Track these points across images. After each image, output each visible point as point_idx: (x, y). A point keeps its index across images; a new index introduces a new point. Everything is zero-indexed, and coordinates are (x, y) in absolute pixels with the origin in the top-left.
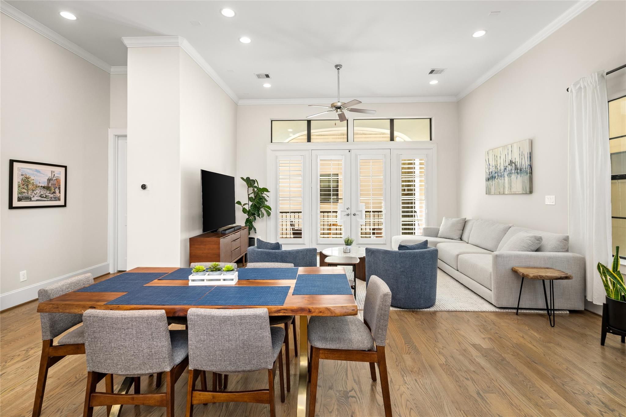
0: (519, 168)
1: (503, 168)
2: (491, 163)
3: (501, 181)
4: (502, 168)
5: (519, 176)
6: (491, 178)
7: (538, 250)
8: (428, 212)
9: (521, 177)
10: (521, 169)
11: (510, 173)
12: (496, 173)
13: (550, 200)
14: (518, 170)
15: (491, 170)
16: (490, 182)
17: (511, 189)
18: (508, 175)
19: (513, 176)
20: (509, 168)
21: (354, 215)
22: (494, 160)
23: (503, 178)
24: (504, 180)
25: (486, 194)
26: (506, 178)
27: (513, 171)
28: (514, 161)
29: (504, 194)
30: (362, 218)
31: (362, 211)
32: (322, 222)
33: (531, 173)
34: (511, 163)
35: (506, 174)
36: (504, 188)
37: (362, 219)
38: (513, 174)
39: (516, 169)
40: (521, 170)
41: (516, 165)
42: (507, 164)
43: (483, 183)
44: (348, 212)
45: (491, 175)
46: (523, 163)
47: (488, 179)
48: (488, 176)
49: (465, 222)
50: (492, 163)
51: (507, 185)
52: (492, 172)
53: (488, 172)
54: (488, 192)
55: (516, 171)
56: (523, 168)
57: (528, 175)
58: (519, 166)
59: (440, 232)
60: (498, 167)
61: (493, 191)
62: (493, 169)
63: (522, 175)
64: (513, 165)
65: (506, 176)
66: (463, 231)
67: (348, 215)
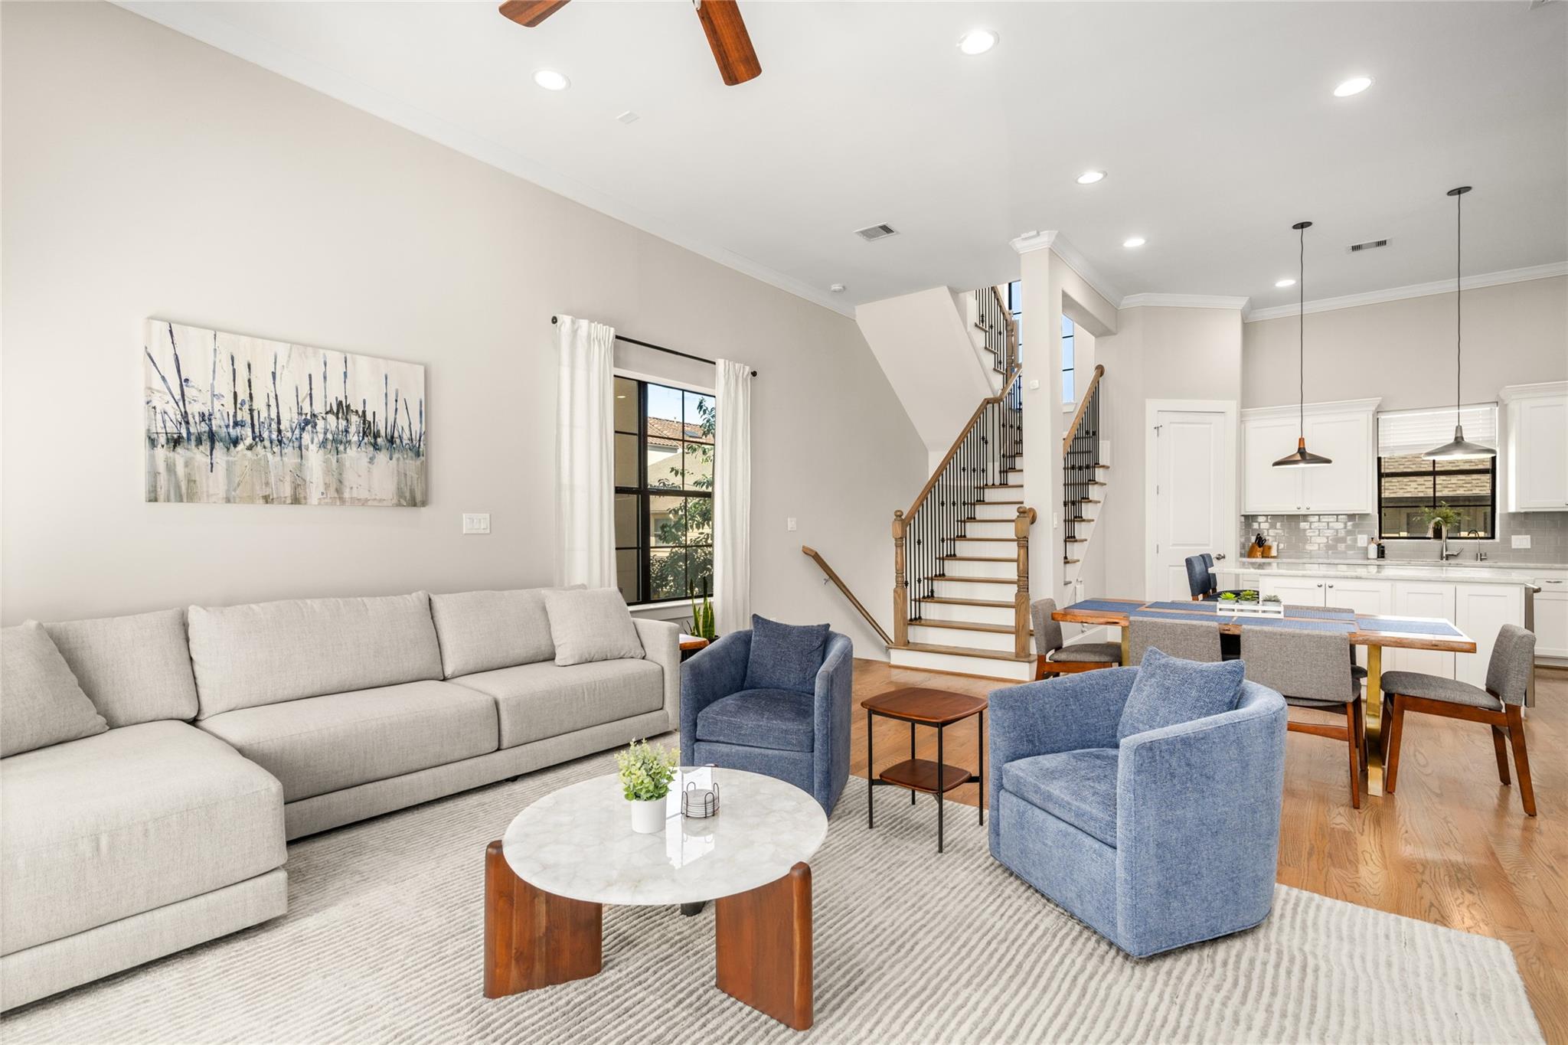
0: (383, 433)
1: (295, 416)
3: (275, 459)
4: (289, 417)
5: (382, 457)
6: (197, 437)
9: (391, 459)
10: (392, 437)
11: (336, 443)
12: (242, 424)
13: (476, 523)
14: (379, 439)
15: (197, 412)
18: (321, 446)
19: (354, 455)
20: (331, 422)
23: (290, 451)
26: (314, 456)
27: (353, 438)
28: (355, 408)
33: (426, 454)
34: (342, 409)
35: (311, 440)
38: (354, 447)
39: (370, 433)
40: (391, 440)
41: (365, 422)
42: (319, 409)
45: (199, 429)
46: (403, 423)
50: (213, 382)
51: (313, 476)
52: (206, 419)
55: (368, 440)
56: (401, 438)
57: (419, 458)
58: (380, 427)
60: (259, 404)
61: (215, 490)
62: (214, 409)
63: (396, 456)
64: (354, 418)
65: (313, 448)
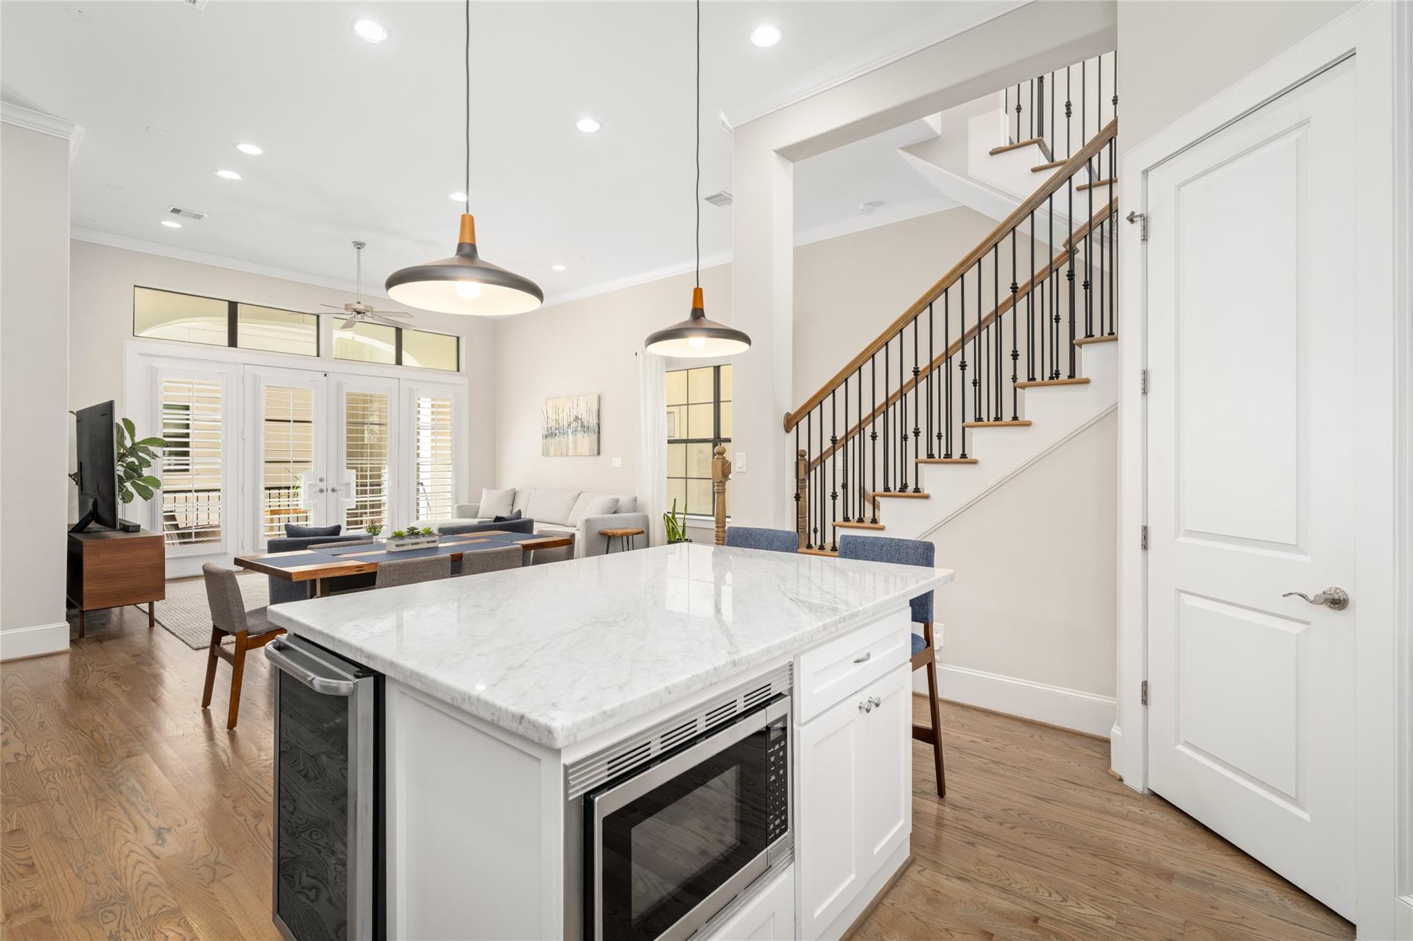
0: (586, 426)
2: (549, 415)
3: (563, 439)
4: (566, 424)
5: (586, 435)
6: (550, 434)
7: (614, 513)
8: (456, 482)
9: (588, 436)
10: (588, 426)
11: (575, 431)
12: (556, 429)
13: (617, 462)
14: (585, 428)
15: (549, 425)
16: (549, 440)
17: (576, 450)
18: (572, 433)
19: (579, 435)
20: (574, 424)
21: (333, 490)
22: (554, 413)
23: (565, 436)
24: (568, 438)
25: (543, 455)
26: (571, 436)
27: (579, 429)
28: (580, 417)
29: (567, 455)
30: (348, 496)
31: (349, 483)
32: (266, 506)
33: (599, 432)
34: (577, 418)
35: (570, 431)
36: (567, 449)
37: (349, 498)
38: (579, 432)
39: (583, 426)
40: (588, 428)
41: (582, 422)
42: (572, 420)
43: (540, 441)
44: (323, 485)
45: (550, 432)
46: (591, 420)
47: (546, 437)
48: (546, 433)
49: (515, 494)
50: (552, 416)
51: (571, 445)
52: (551, 428)
53: (545, 426)
54: (546, 453)
55: (583, 429)
56: (590, 426)
57: (596, 434)
58: (585, 424)
59: (480, 510)
60: (560, 422)
61: (552, 452)
62: (552, 424)
63: (589, 434)
64: (579, 421)
65: (570, 434)
66: (513, 505)
67: (321, 491)
